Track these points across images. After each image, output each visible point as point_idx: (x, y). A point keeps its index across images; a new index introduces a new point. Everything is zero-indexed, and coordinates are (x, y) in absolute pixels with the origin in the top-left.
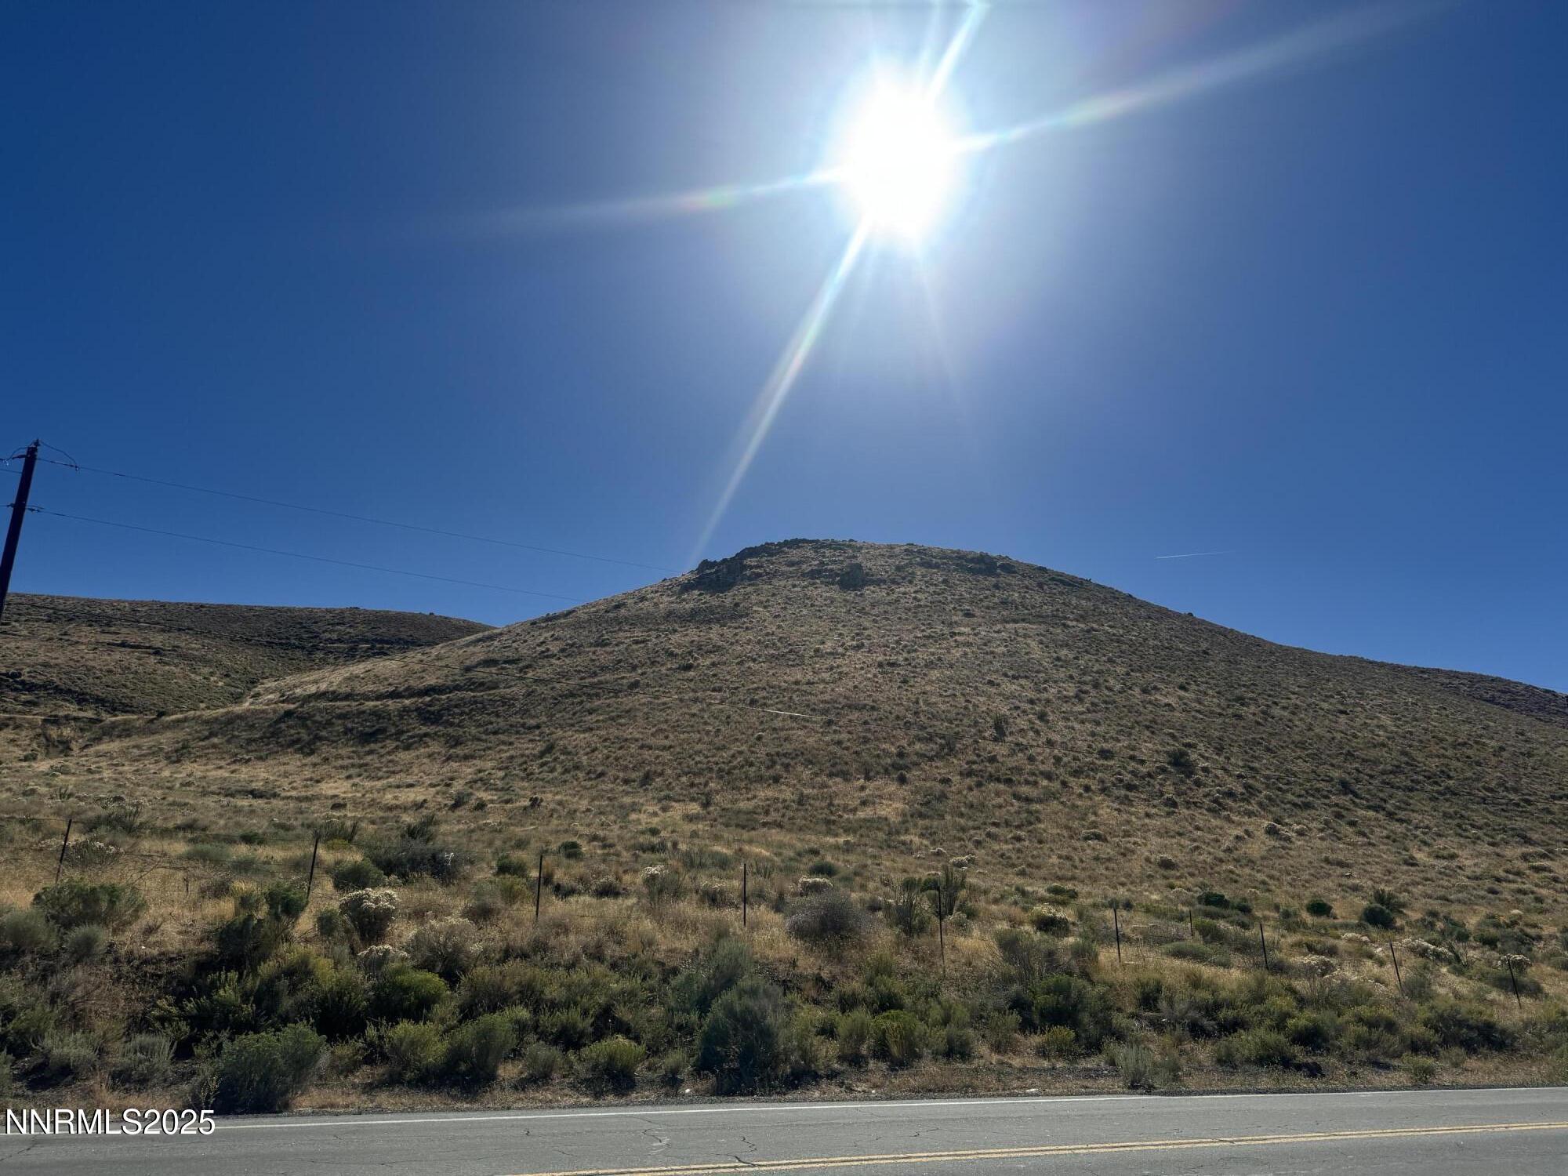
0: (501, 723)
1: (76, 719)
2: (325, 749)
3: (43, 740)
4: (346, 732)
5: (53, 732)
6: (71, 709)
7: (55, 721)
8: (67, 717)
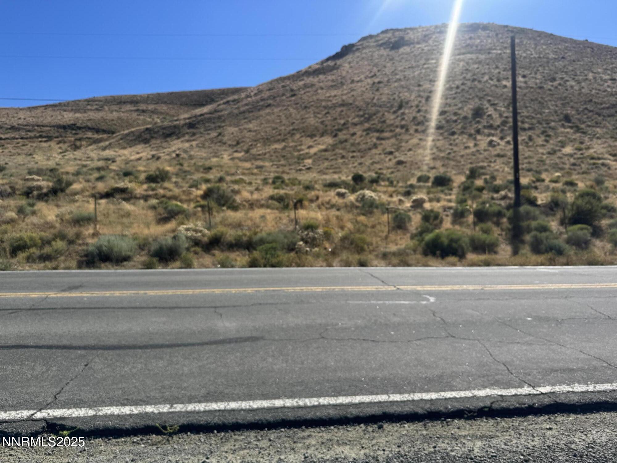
0: (213, 126)
1: (90, 138)
2: (153, 141)
3: (73, 146)
4: (163, 134)
5: (78, 143)
6: (89, 134)
7: (80, 139)
8: (87, 138)
